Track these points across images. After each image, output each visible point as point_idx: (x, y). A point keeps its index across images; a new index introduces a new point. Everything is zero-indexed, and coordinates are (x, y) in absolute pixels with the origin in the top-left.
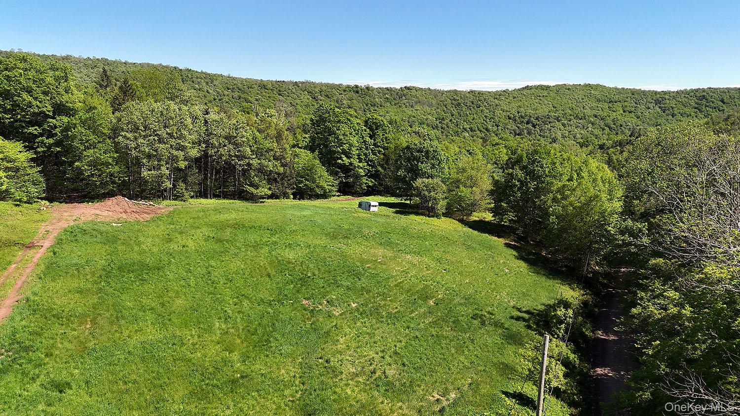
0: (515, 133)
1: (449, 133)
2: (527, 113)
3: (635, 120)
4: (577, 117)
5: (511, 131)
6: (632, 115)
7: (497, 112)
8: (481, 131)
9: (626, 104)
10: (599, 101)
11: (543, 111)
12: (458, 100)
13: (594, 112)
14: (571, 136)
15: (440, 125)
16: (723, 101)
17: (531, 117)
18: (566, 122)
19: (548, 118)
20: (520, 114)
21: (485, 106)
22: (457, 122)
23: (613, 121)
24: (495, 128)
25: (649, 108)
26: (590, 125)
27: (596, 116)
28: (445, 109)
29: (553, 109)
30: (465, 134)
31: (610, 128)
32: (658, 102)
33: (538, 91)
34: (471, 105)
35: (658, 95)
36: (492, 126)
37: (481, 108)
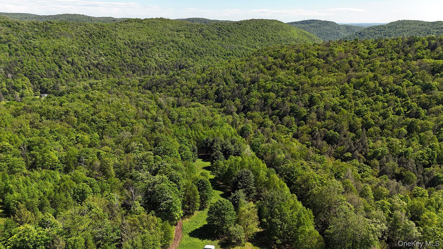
0: (132, 55)
1: (91, 58)
2: (135, 41)
3: (192, 43)
4: (163, 42)
5: (129, 54)
6: (190, 40)
7: (118, 41)
8: (111, 55)
9: (185, 32)
10: (172, 30)
11: (144, 38)
12: (89, 32)
13: (171, 38)
14: (163, 56)
15: (83, 52)
16: (228, 30)
17: (138, 43)
18: (158, 46)
19: (148, 44)
20: (131, 41)
21: (109, 36)
22: (94, 49)
23: (182, 44)
24: (119, 53)
25: (197, 35)
26: (171, 47)
27: (173, 41)
28: (83, 39)
29: (148, 36)
30: (102, 58)
31: (182, 49)
32: (201, 31)
33: (137, 24)
34: (99, 35)
35: (200, 27)
36: (117, 51)
37: (106, 38)
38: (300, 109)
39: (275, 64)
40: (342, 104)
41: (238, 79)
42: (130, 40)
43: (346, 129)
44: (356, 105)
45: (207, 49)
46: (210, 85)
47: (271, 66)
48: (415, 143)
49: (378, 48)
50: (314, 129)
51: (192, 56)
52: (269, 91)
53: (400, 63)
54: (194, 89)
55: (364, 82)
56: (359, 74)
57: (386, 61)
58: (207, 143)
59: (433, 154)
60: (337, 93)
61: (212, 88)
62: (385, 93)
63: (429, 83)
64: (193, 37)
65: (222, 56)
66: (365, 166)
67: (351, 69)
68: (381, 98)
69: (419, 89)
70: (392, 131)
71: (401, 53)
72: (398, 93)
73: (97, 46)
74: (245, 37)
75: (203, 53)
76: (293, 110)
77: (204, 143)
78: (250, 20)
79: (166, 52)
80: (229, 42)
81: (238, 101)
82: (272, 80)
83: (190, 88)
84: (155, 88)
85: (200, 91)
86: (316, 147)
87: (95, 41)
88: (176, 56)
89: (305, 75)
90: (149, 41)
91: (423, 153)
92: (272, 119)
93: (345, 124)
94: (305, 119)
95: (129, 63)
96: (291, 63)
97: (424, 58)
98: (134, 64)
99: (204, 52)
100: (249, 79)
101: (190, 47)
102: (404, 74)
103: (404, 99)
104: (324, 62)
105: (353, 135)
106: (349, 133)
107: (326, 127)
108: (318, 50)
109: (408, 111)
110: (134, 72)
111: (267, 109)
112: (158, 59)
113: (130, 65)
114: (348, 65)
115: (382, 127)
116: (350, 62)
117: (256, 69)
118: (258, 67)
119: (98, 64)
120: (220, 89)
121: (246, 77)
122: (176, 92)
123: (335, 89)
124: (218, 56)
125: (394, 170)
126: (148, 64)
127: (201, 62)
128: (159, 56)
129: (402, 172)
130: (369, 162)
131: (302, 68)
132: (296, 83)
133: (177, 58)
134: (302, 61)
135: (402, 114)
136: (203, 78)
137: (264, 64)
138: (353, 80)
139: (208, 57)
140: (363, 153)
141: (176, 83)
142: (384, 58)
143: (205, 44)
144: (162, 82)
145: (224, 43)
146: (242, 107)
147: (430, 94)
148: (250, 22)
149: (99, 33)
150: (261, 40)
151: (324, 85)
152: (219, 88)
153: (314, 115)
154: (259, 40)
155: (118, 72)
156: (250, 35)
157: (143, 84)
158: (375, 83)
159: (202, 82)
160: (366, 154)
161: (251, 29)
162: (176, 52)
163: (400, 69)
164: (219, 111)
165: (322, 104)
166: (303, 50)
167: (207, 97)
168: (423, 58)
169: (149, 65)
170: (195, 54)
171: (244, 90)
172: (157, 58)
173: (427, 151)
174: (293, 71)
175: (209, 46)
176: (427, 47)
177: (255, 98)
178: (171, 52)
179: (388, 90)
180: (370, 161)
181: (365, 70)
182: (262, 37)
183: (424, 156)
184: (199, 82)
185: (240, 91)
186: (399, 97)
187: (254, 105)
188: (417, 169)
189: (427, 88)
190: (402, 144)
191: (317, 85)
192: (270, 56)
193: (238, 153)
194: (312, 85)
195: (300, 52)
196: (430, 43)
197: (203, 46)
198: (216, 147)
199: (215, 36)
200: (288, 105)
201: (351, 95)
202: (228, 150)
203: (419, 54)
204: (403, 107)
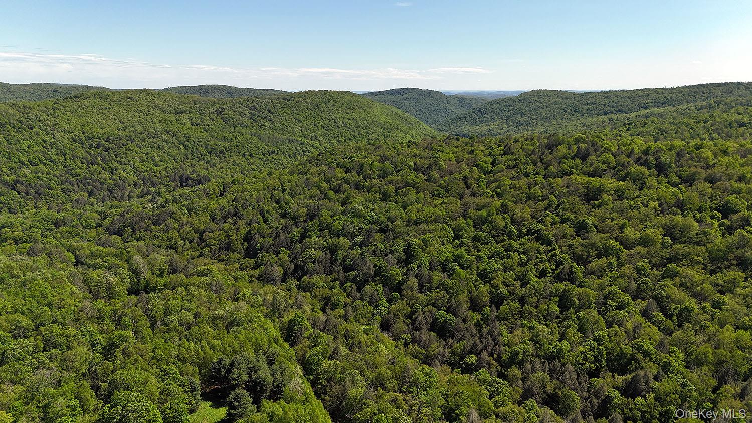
0: (88, 162)
2: (94, 134)
3: (204, 135)
4: (149, 135)
5: (82, 160)
6: (201, 128)
7: (59, 134)
8: (44, 164)
9: (191, 115)
10: (165, 112)
11: (112, 128)
14: (150, 160)
16: (269, 110)
17: (99, 138)
18: (140, 143)
19: (120, 139)
20: (86, 135)
21: (39, 126)
22: (9, 154)
23: (185, 137)
24: (62, 159)
25: (213, 120)
26: (165, 144)
27: (168, 132)
29: (121, 125)
30: (25, 171)
31: (185, 146)
32: (220, 113)
33: (98, 101)
34: (20, 126)
35: (218, 105)
36: (57, 155)
37: (34, 130)
38: (391, 270)
39: (347, 182)
40: (457, 259)
41: (285, 211)
42: (83, 133)
43: (465, 306)
44: (479, 259)
45: (232, 144)
46: (235, 223)
47: (340, 185)
48: (573, 333)
49: (504, 154)
50: (415, 308)
51: (203, 159)
52: (338, 235)
53: (539, 183)
54: (204, 231)
55: (488, 215)
56: (480, 201)
57: (518, 178)
58: (220, 369)
59: (600, 353)
60: (447, 237)
61: (238, 230)
62: (520, 236)
63: (584, 220)
64: (206, 123)
65: (260, 156)
66: (500, 383)
67: (468, 192)
68: (515, 244)
69: (570, 230)
70: (537, 307)
71: (539, 164)
72: (540, 237)
73: (14, 147)
74: (299, 121)
75: (225, 151)
76: (379, 271)
77: (214, 368)
78: (306, 92)
79: (154, 152)
80: (270, 131)
81: (285, 255)
82: (344, 213)
83: (196, 231)
84: (129, 230)
85: (215, 236)
86: (419, 344)
87: (10, 138)
88: (174, 159)
89: (396, 202)
90: (122, 133)
91: (585, 352)
92: (345, 291)
93: (463, 297)
94: (398, 288)
95: (81, 177)
96: (374, 180)
97: (573, 174)
98: (91, 179)
99: (226, 149)
100: (303, 211)
101: (200, 142)
102: (546, 203)
103: (550, 248)
104: (425, 178)
105: (477, 316)
106: (471, 313)
107: (434, 305)
108: (415, 156)
109: (556, 269)
110: (91, 194)
111: (336, 269)
112: (140, 165)
113: (83, 182)
114: (461, 184)
115: (522, 300)
116: (465, 179)
117: (316, 191)
118: (319, 187)
119: (17, 182)
120: (253, 232)
121: (298, 207)
122: (170, 239)
123: (445, 230)
124: (251, 155)
125: (544, 387)
126: (119, 177)
127: (220, 169)
128: (142, 161)
129: (557, 391)
130: (506, 373)
131: (391, 189)
132: (383, 218)
133: (176, 162)
134: (390, 178)
135: (548, 275)
136: (221, 210)
137: (328, 181)
138: (471, 212)
139: (235, 158)
140: (495, 356)
141: (170, 220)
142: (515, 173)
143: (227, 135)
144: (142, 219)
145: (262, 132)
146: (292, 266)
147: (587, 238)
148: (305, 96)
149: (20, 122)
150: (325, 126)
151: (426, 222)
152: (251, 230)
153: (413, 282)
154: (323, 127)
155: (58, 196)
156: (307, 119)
157: (107, 222)
158: (504, 218)
159: (219, 217)
160: (499, 356)
161: (307, 109)
162: (173, 152)
163: (540, 194)
164: (251, 277)
165: (425, 260)
166: (392, 157)
167: (228, 247)
168: (571, 174)
169: (123, 178)
170: (210, 153)
171: (296, 232)
172: (138, 164)
173: (590, 347)
174: (377, 196)
175: (236, 138)
176: (575, 155)
177: (315, 248)
178: (164, 152)
179: (525, 230)
180: (507, 371)
181: (489, 193)
182: (327, 121)
183: (587, 357)
184: (213, 218)
185: (288, 234)
186: (542, 244)
187: (314, 262)
188: (580, 383)
189: (581, 228)
190: (552, 333)
191: (416, 223)
192: (338, 166)
193: (279, 387)
194: (409, 223)
195: (387, 159)
196: (579, 149)
197: (224, 139)
198: (237, 377)
199: (246, 120)
200: (370, 260)
201: (469, 241)
202: (259, 383)
203: (565, 167)
204: (549, 261)
